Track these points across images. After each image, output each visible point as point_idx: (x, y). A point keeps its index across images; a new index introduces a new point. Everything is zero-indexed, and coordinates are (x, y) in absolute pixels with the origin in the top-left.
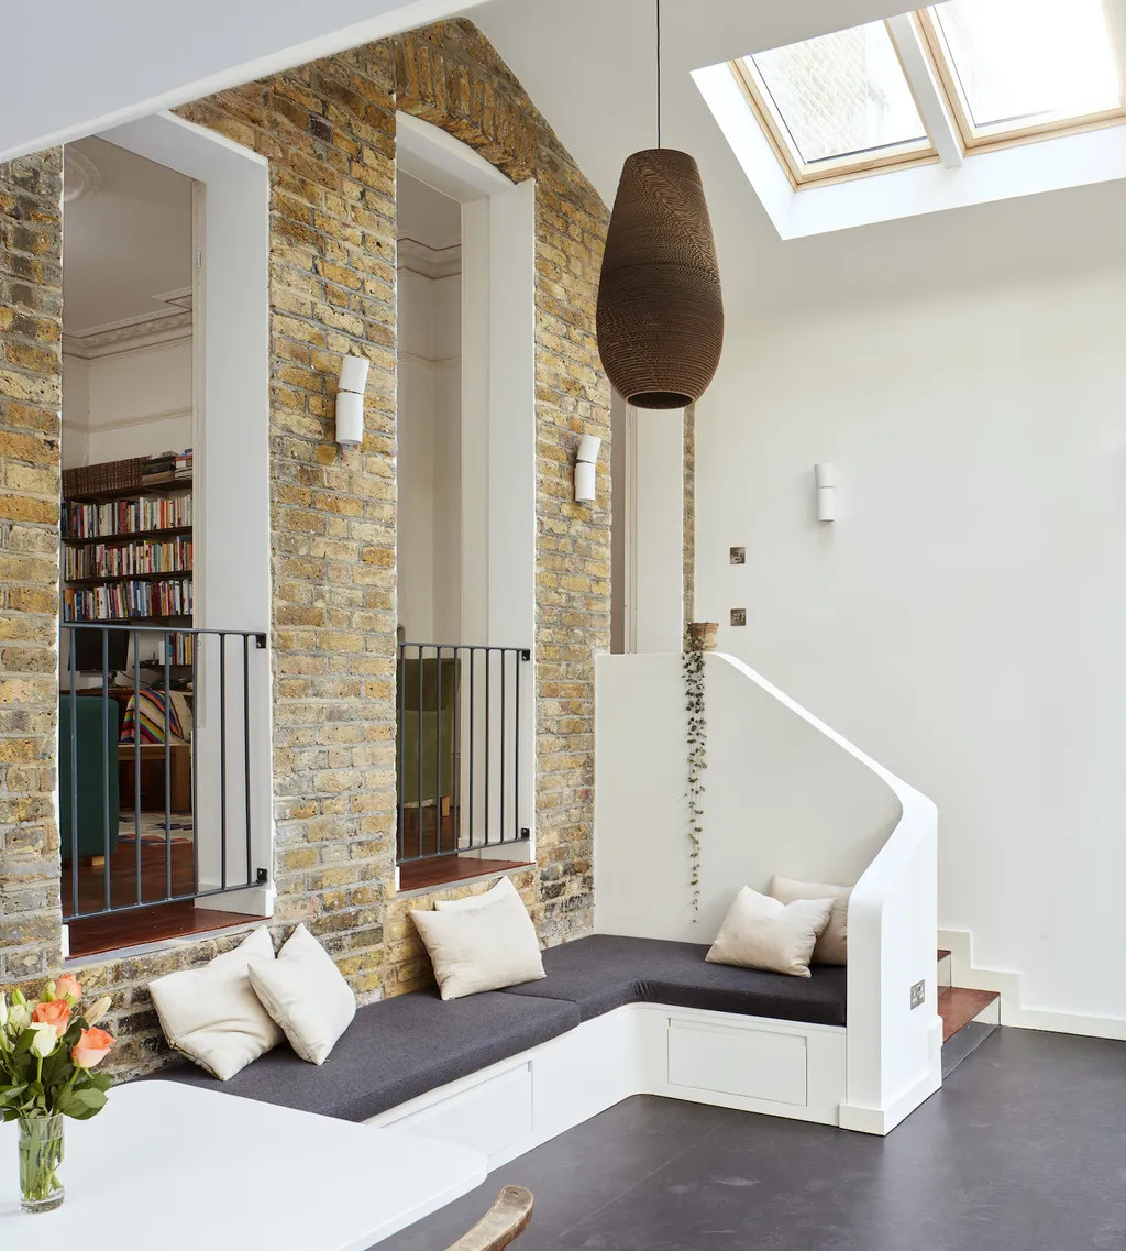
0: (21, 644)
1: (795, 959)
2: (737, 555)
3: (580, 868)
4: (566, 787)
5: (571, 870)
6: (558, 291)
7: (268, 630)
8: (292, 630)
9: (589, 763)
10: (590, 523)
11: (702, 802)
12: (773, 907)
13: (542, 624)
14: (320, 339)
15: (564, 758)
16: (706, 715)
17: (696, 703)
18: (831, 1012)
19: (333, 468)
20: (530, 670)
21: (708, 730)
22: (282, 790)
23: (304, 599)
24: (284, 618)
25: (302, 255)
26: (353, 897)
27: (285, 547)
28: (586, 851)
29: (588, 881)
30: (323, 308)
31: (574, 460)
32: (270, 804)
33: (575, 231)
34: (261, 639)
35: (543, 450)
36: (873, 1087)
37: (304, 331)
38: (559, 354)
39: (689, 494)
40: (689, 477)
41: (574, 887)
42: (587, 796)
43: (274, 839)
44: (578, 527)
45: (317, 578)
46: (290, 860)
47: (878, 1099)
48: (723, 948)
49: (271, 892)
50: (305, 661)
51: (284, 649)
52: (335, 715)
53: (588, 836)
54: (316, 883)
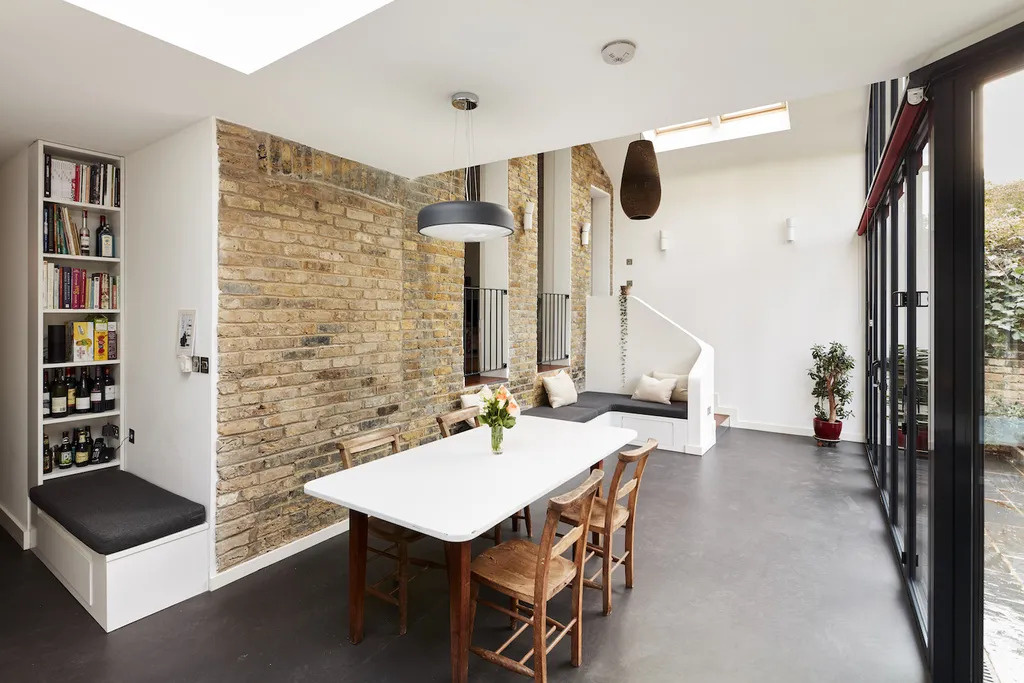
0: (456, 294)
1: (665, 397)
2: (629, 262)
3: (582, 369)
4: (578, 342)
5: (580, 369)
6: (577, 175)
7: (507, 289)
8: (514, 289)
9: (585, 333)
10: (585, 252)
11: (626, 346)
12: (654, 381)
13: (573, 286)
14: (520, 197)
15: (578, 331)
16: (627, 317)
17: (624, 313)
18: (682, 415)
19: (523, 238)
20: (570, 300)
21: (628, 322)
22: (511, 339)
23: (516, 278)
24: (512, 285)
25: (515, 171)
26: (527, 374)
27: (512, 263)
28: (583, 363)
29: (584, 373)
30: (520, 187)
31: (581, 231)
32: (508, 343)
33: (582, 153)
34: (505, 292)
35: (574, 228)
36: (698, 441)
37: (515, 195)
38: (578, 195)
39: (612, 240)
40: (612, 235)
41: (580, 375)
42: (584, 344)
43: (509, 355)
44: (582, 253)
45: (519, 272)
46: (513, 361)
47: (699, 443)
48: (638, 394)
49: (508, 370)
50: (516, 298)
51: (511, 295)
52: (523, 316)
53: (584, 358)
54: (518, 369)
